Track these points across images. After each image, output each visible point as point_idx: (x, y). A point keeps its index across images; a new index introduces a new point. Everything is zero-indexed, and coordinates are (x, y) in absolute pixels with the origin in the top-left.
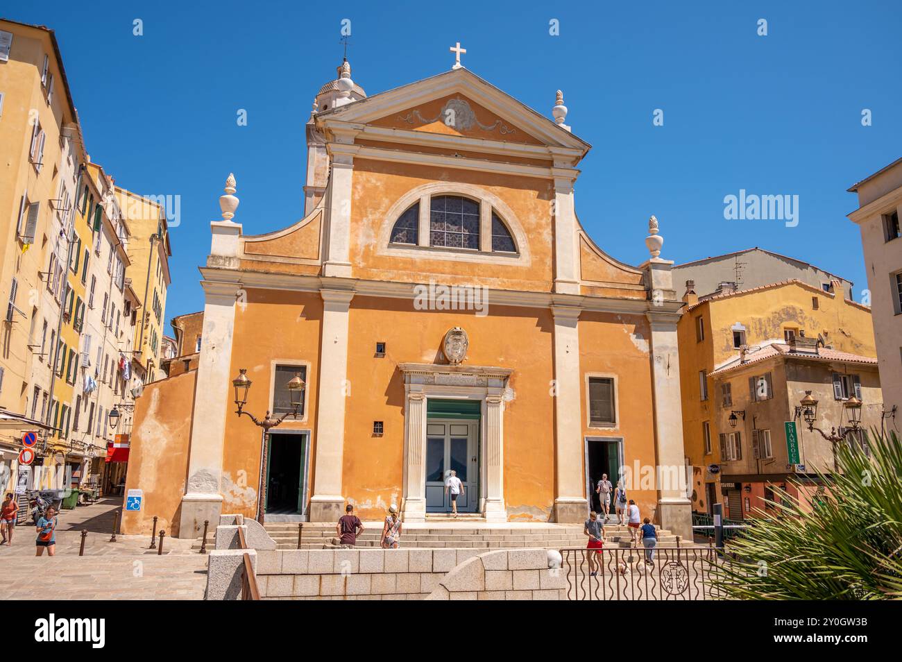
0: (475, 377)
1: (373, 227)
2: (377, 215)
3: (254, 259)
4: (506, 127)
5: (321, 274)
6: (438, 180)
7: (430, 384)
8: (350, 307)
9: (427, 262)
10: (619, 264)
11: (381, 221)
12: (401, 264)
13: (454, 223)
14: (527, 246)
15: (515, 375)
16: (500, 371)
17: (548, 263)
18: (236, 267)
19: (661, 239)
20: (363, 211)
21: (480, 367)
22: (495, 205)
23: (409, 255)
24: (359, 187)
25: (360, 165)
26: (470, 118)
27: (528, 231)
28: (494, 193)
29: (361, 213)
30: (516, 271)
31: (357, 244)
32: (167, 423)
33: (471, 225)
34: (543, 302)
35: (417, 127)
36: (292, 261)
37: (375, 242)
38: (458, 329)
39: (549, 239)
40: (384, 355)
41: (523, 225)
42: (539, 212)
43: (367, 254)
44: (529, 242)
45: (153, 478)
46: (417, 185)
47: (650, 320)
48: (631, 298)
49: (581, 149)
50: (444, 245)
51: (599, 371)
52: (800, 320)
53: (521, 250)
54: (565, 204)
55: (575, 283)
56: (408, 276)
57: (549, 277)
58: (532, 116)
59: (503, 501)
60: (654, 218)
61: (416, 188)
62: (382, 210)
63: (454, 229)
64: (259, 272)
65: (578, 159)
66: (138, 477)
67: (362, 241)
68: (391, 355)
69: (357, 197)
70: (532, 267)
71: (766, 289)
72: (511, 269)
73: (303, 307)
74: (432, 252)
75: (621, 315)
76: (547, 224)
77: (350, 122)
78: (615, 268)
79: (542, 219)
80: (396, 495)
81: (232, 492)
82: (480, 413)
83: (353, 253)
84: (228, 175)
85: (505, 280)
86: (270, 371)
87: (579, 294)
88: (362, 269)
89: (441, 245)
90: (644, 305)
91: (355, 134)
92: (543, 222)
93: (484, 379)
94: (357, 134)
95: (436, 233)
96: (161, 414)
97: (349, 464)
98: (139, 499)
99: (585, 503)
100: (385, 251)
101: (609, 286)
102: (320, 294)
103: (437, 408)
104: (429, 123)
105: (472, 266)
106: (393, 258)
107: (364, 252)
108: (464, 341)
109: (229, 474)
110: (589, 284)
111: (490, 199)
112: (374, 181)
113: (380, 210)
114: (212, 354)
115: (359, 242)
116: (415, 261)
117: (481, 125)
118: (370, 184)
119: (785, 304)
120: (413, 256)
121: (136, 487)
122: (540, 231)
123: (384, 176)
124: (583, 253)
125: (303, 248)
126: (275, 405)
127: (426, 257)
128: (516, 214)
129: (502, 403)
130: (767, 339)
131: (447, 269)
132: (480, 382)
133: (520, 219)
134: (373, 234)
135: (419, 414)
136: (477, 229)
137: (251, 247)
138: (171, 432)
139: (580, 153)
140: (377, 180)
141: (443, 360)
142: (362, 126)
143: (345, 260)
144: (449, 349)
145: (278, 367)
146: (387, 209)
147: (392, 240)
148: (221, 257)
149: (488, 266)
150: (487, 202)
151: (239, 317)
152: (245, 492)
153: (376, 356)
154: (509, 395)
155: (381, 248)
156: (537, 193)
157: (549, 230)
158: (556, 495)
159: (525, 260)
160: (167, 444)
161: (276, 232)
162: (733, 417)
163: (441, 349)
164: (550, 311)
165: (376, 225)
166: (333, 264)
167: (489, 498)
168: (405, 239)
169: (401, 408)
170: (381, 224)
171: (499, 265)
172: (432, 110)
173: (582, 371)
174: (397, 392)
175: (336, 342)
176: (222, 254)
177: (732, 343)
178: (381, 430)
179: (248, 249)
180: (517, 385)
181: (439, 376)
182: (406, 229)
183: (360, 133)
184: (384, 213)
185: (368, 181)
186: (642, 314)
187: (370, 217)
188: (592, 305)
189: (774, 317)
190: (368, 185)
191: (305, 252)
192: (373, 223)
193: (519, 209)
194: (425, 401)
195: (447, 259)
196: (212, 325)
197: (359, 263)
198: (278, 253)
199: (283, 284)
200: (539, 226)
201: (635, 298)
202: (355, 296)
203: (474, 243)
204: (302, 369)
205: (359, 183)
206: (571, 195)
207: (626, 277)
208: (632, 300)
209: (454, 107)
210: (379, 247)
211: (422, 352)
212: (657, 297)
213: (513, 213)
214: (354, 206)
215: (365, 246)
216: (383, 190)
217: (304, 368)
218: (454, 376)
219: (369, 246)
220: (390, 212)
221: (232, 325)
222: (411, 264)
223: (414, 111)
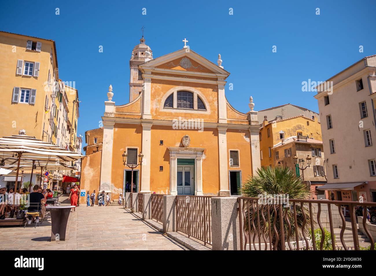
0: (192, 151)
2: (159, 98)
3: (119, 113)
4: (202, 67)
5: (141, 118)
6: (179, 86)
7: (178, 154)
8: (151, 129)
9: (176, 113)
10: (240, 113)
11: (161, 100)
12: (168, 114)
13: (185, 100)
14: (209, 107)
15: (206, 150)
16: (201, 149)
17: (216, 113)
18: (114, 116)
19: (254, 104)
20: (155, 97)
21: (194, 148)
22: (198, 94)
23: (170, 111)
24: (153, 89)
25: (153, 81)
26: (190, 65)
27: (209, 102)
28: (198, 90)
29: (154, 98)
30: (206, 116)
31: (153, 108)
32: (93, 168)
33: (190, 100)
34: (215, 126)
35: (172, 68)
36: (131, 114)
38: (187, 135)
39: (216, 105)
40: (163, 144)
41: (208, 100)
42: (213, 96)
43: (156, 111)
45: (89, 186)
46: (172, 87)
47: (250, 131)
48: (244, 124)
49: (227, 74)
50: (181, 107)
51: (234, 149)
52: (303, 129)
53: (207, 109)
54: (222, 93)
55: (226, 119)
56: (170, 118)
57: (217, 118)
58: (211, 63)
59: (202, 191)
60: (251, 97)
61: (172, 89)
62: (161, 96)
63: (185, 102)
64: (121, 118)
65: (226, 78)
66: (84, 186)
67: (154, 107)
68: (165, 144)
69: (153, 92)
70: (211, 114)
71: (291, 119)
72: (204, 115)
73: (136, 129)
74: (178, 110)
75: (240, 130)
76: (216, 100)
77: (150, 67)
79: (214, 98)
80: (168, 190)
81: (114, 190)
82: (194, 163)
83: (152, 111)
84: (110, 85)
86: (126, 150)
87: (227, 123)
88: (155, 116)
89: (180, 107)
90: (248, 127)
91: (152, 71)
92: (215, 99)
93: (196, 152)
95: (179, 103)
96: (91, 165)
97: (152, 180)
98: (84, 193)
99: (229, 192)
100: (162, 110)
101: (236, 120)
102: (141, 125)
103: (181, 162)
104: (176, 66)
105: (191, 114)
106: (165, 112)
108: (189, 139)
109: (113, 184)
110: (230, 120)
111: (197, 92)
114: (107, 145)
116: (173, 113)
117: (193, 67)
119: (297, 124)
121: (83, 189)
122: (214, 102)
123: (161, 85)
124: (228, 109)
125: (135, 109)
127: (176, 112)
129: (201, 160)
130: (291, 136)
131: (183, 115)
132: (194, 153)
133: (207, 99)
134: (158, 104)
135: (174, 164)
136: (193, 102)
137: (118, 109)
138: (94, 171)
139: (226, 76)
140: (159, 86)
141: (182, 146)
142: (154, 68)
143: (149, 113)
144: (184, 142)
145: (128, 149)
146: (163, 96)
147: (164, 106)
148: (108, 113)
149: (196, 114)
151: (115, 133)
152: (118, 190)
153: (160, 145)
154: (204, 157)
155: (161, 109)
156: (212, 89)
157: (217, 102)
158: (219, 189)
159: (208, 112)
160: (93, 175)
161: (126, 104)
162: (279, 163)
163: (181, 142)
164: (217, 129)
165: (159, 101)
166: (145, 115)
167: (198, 190)
168: (168, 106)
169: (168, 162)
170: (161, 101)
171: (200, 114)
172: (177, 62)
173: (228, 149)
174: (167, 157)
175: (147, 140)
176: (109, 112)
177: (279, 137)
178: (162, 169)
179: (117, 110)
180: (207, 153)
181: (181, 151)
182: (169, 102)
185: (157, 87)
186: (248, 129)
187: (157, 99)
188: (231, 127)
189: (294, 128)
190: (156, 88)
191: (136, 111)
192: (158, 100)
194: (176, 159)
195: (183, 112)
196: (106, 136)
198: (127, 111)
199: (129, 121)
200: (213, 100)
201: (245, 124)
202: (153, 125)
203: (192, 107)
205: (153, 87)
206: (224, 90)
207: (242, 117)
208: (244, 125)
209: (184, 61)
210: (160, 108)
211: (175, 143)
212: (252, 124)
213: (204, 96)
214: (152, 95)
215: (156, 109)
216: (161, 89)
217: (137, 149)
218: (186, 151)
219: (157, 108)
220: (164, 97)
221: (113, 135)
222: (171, 114)
223: (171, 62)
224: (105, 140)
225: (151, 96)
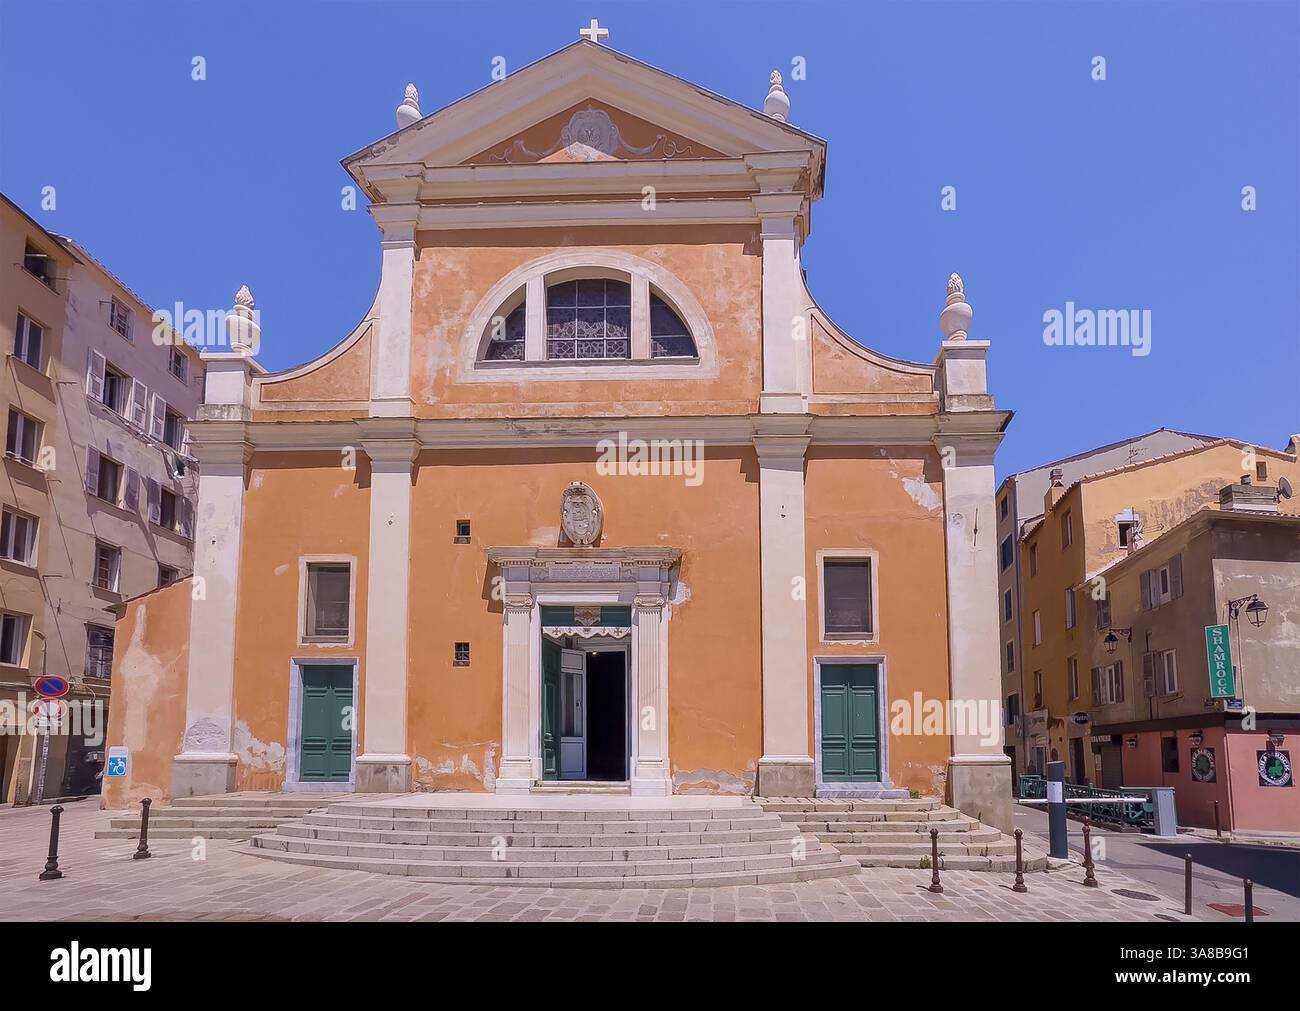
1: (449, 340)
2: (457, 319)
3: (274, 409)
4: (673, 144)
6: (556, 248)
7: (541, 580)
8: (412, 466)
9: (536, 387)
10: (886, 360)
11: (462, 329)
12: (496, 394)
13: (590, 325)
14: (713, 342)
15: (689, 561)
16: (663, 553)
17: (750, 368)
18: (239, 419)
19: (967, 309)
20: (433, 315)
22: (655, 281)
23: (509, 378)
24: (427, 278)
25: (424, 240)
26: (611, 139)
27: (713, 317)
28: (651, 257)
29: (430, 317)
30: (692, 387)
31: (423, 369)
32: (158, 653)
34: (738, 434)
37: (453, 362)
39: (752, 327)
40: (468, 540)
41: (705, 308)
42: (733, 283)
43: (441, 383)
44: (716, 338)
47: (942, 450)
48: (907, 414)
50: (573, 356)
51: (845, 547)
53: (700, 351)
54: (781, 256)
56: (506, 411)
59: (667, 762)
60: (954, 277)
61: (518, 268)
62: (464, 309)
63: (590, 333)
66: (122, 729)
67: (432, 363)
68: (479, 540)
69: (423, 293)
70: (721, 378)
72: (682, 385)
74: (548, 370)
75: (887, 447)
76: (750, 302)
78: (878, 368)
79: (738, 294)
83: (417, 384)
85: (670, 403)
86: (299, 574)
87: (806, 413)
88: (434, 405)
89: (567, 357)
90: (932, 424)
92: (743, 298)
93: (633, 569)
95: (560, 344)
96: (150, 641)
97: (417, 708)
98: (124, 760)
99: (812, 764)
100: (470, 376)
101: (865, 399)
103: (558, 619)
104: (541, 158)
105: (614, 386)
106: (483, 385)
107: (436, 380)
110: (828, 399)
111: (645, 271)
112: (450, 266)
113: (460, 311)
114: (212, 551)
115: (426, 366)
116: (518, 387)
117: (627, 147)
118: (443, 270)
120: (513, 379)
121: (120, 744)
122: (736, 315)
124: (818, 349)
125: (347, 385)
126: (309, 622)
127: (535, 379)
128: (692, 291)
131: (572, 394)
133: (700, 299)
134: (450, 351)
137: (270, 390)
138: (163, 665)
140: (457, 262)
143: (401, 391)
145: (311, 566)
146: (473, 306)
148: (216, 406)
149: (641, 384)
150: (641, 278)
153: (457, 541)
155: (464, 370)
157: (753, 312)
158: (761, 752)
159: (708, 364)
160: (158, 683)
161: (306, 364)
164: (754, 448)
165: (455, 335)
167: (643, 756)
170: (462, 333)
171: (660, 380)
172: (545, 136)
173: (812, 549)
175: (390, 523)
176: (218, 402)
178: (467, 656)
179: (266, 393)
180: (694, 576)
181: (555, 566)
183: (420, 187)
184: (467, 316)
185: (441, 266)
187: (445, 323)
188: (831, 433)
190: (442, 273)
192: (449, 331)
193: (699, 282)
195: (572, 378)
196: (211, 509)
197: (429, 399)
198: (306, 396)
199: (311, 440)
200: (734, 307)
202: (419, 449)
203: (621, 350)
204: (344, 569)
205: (426, 271)
207: (899, 381)
208: (909, 417)
209: (583, 124)
210: (461, 369)
211: (529, 531)
212: (956, 407)
213: (686, 290)
214: (417, 308)
215: (437, 371)
216: (465, 277)
218: (581, 566)
219: (443, 369)
221: (239, 505)
222: (512, 390)
223: (516, 142)
224: (204, 530)
225: (414, 312)
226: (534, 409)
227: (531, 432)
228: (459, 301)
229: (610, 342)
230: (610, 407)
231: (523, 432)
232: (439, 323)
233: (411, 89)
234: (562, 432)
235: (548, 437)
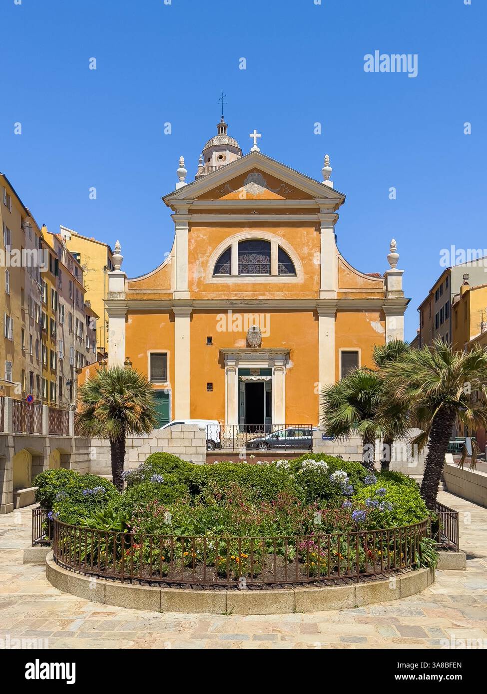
0: (266, 354)
1: (202, 266)
2: (205, 258)
3: (134, 292)
4: (287, 189)
5: (173, 298)
6: (242, 230)
8: (190, 315)
9: (238, 285)
10: (366, 275)
11: (207, 262)
12: (220, 288)
13: (254, 258)
14: (302, 269)
15: (293, 352)
16: (282, 350)
17: (316, 279)
18: (124, 298)
19: (397, 255)
21: (270, 348)
22: (280, 244)
23: (226, 282)
24: (193, 241)
25: (191, 225)
26: (263, 185)
27: (302, 259)
28: (279, 236)
29: (195, 257)
30: (294, 286)
31: (193, 278)
33: (265, 258)
34: (312, 305)
36: (155, 291)
37: (204, 275)
38: (255, 326)
39: (316, 263)
40: (212, 344)
41: (299, 255)
42: (310, 245)
43: (200, 283)
44: (303, 266)
46: (229, 236)
47: (386, 312)
48: (372, 297)
49: (340, 198)
50: (248, 273)
51: (349, 347)
53: (297, 272)
54: (328, 238)
55: (334, 291)
56: (225, 295)
57: (317, 289)
58: (305, 178)
61: (229, 238)
62: (208, 254)
63: (255, 262)
64: (136, 300)
65: (338, 205)
67: (196, 276)
68: (216, 344)
69: (192, 247)
70: (305, 283)
72: (291, 285)
74: (239, 279)
75: (365, 309)
76: (316, 253)
77: (184, 199)
78: (362, 279)
79: (312, 250)
82: (271, 374)
83: (191, 284)
85: (287, 293)
86: (147, 357)
87: (336, 298)
88: (196, 293)
89: (245, 273)
90: (381, 302)
93: (272, 355)
94: (189, 207)
95: (242, 266)
97: (194, 408)
100: (210, 281)
101: (357, 291)
102: (172, 310)
103: (244, 374)
105: (265, 285)
106: (216, 284)
107: (198, 282)
108: (259, 333)
110: (344, 290)
111: (277, 240)
112: (201, 236)
113: (206, 255)
114: (115, 348)
115: (194, 276)
116: (229, 285)
117: (270, 189)
120: (228, 282)
122: (311, 258)
124: (340, 270)
125: (162, 283)
126: (152, 375)
127: (236, 282)
128: (294, 248)
129: (285, 369)
131: (250, 289)
132: (271, 357)
133: (296, 251)
134: (202, 271)
135: (233, 378)
136: (269, 260)
137: (132, 284)
139: (337, 202)
140: (204, 235)
141: (248, 345)
142: (191, 201)
143: (185, 288)
144: (250, 338)
145: (152, 354)
146: (211, 253)
147: (214, 273)
148: (115, 293)
149: (275, 285)
150: (275, 242)
151: (128, 327)
153: (207, 344)
154: (289, 364)
155: (208, 278)
159: (300, 277)
165: (204, 265)
166: (179, 291)
168: (223, 271)
170: (207, 264)
171: (283, 283)
173: (337, 347)
175: (183, 338)
176: (116, 291)
178: (212, 388)
179: (130, 286)
180: (295, 358)
181: (245, 355)
182: (224, 265)
183: (191, 206)
184: (209, 256)
185: (199, 237)
186: (380, 308)
187: (200, 260)
188: (345, 305)
190: (198, 239)
191: (163, 285)
192: (202, 263)
193: (297, 245)
194: (237, 370)
195: (248, 282)
196: (114, 332)
197: (195, 290)
198: (147, 287)
199: (151, 305)
200: (310, 255)
201: (376, 298)
202: (193, 309)
203: (267, 270)
205: (193, 238)
206: (331, 230)
207: (370, 284)
208: (373, 299)
209: (252, 179)
210: (206, 278)
211: (234, 341)
212: (390, 296)
213: (292, 248)
214: (190, 253)
215: (198, 279)
216: (208, 241)
217: (166, 354)
218: (254, 354)
219: (200, 278)
220: (213, 255)
221: (124, 331)
222: (226, 287)
223: (226, 185)
224: (111, 341)
225: (189, 256)
226: (236, 294)
227: (236, 303)
228: (205, 251)
229: (262, 266)
230: (264, 295)
231: (232, 304)
232: (198, 259)
233: (182, 159)
234: (247, 304)
235: (242, 305)
